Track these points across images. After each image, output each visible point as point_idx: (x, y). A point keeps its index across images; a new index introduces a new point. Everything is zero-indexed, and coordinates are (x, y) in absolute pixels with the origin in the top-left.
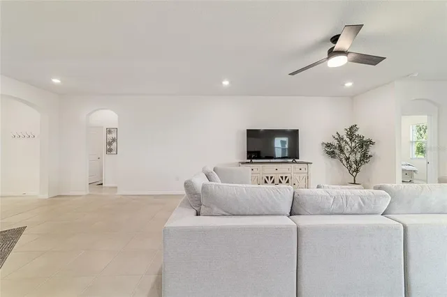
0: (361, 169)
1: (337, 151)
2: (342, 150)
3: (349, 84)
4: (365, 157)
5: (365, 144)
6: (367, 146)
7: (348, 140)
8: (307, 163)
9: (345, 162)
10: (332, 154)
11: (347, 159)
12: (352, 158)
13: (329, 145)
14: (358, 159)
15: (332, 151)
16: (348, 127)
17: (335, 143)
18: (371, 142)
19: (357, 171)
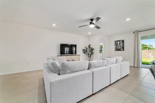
0: (91, 56)
1: (86, 52)
2: (87, 51)
3: (90, 33)
4: (92, 53)
5: (92, 50)
6: (93, 50)
7: (88, 48)
8: (79, 55)
9: (87, 55)
10: (85, 52)
11: (88, 54)
12: (89, 54)
13: (84, 50)
14: (91, 53)
15: (85, 51)
16: (89, 45)
17: (85, 49)
18: (93, 49)
19: (90, 57)
